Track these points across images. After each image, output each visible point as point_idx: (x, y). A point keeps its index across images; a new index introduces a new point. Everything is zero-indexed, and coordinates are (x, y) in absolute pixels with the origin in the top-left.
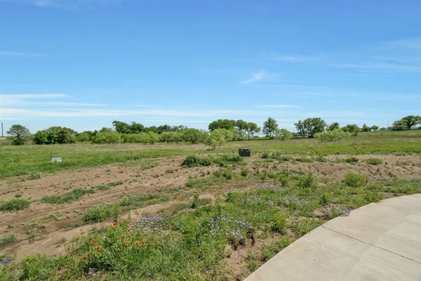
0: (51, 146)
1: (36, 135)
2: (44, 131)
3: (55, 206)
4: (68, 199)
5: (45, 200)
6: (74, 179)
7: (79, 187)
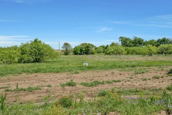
0: (82, 55)
1: (74, 49)
2: (78, 46)
3: (86, 87)
4: (91, 85)
5: (82, 84)
6: (94, 75)
7: (97, 80)
